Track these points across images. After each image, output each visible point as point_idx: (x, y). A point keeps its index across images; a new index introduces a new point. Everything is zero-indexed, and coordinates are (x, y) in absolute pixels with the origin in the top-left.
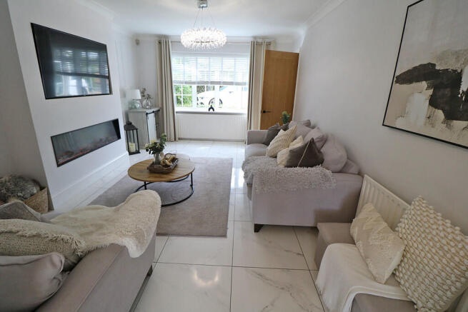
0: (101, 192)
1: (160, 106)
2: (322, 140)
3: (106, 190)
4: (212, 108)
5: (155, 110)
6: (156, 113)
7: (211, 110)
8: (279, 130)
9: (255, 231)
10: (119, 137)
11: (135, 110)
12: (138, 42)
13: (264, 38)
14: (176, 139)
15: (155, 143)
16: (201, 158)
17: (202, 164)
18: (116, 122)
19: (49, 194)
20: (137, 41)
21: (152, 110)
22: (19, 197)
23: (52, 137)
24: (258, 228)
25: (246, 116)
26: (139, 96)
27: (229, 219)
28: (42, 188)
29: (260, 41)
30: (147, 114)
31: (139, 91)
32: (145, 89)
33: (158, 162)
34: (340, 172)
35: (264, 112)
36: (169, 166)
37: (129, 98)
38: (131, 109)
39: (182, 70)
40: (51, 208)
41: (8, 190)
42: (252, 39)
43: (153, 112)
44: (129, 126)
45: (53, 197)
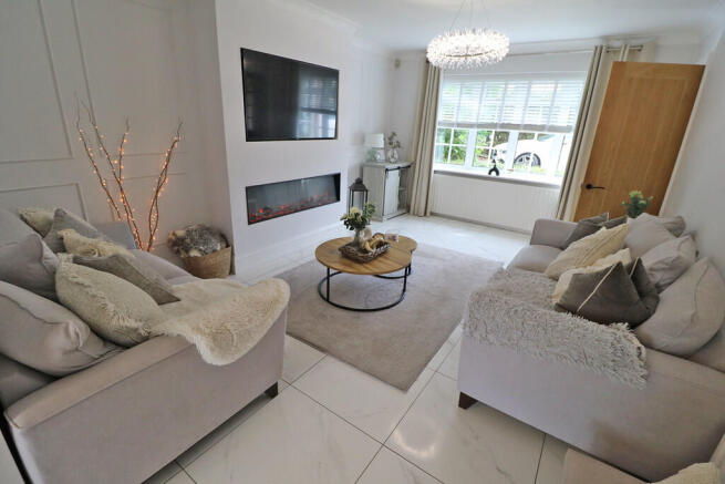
0: (290, 267)
1: (413, 160)
2: (671, 269)
3: (297, 265)
4: (495, 169)
5: (401, 165)
6: (404, 171)
7: (494, 174)
8: (600, 228)
9: (460, 405)
10: (338, 199)
11: (375, 164)
12: (397, 64)
13: (626, 37)
14: (428, 214)
15: (357, 215)
16: (448, 251)
17: (444, 260)
18: (337, 178)
19: (233, 254)
20: (396, 61)
21: (396, 166)
22: (200, 250)
23: (247, 188)
24: (466, 402)
25: (559, 191)
26: (381, 144)
27: (430, 365)
28: (228, 246)
29: (616, 44)
30: (387, 170)
31: (382, 136)
32: (394, 134)
33: (357, 243)
34: (687, 356)
35: (589, 187)
36: (367, 252)
37: (369, 145)
38: (368, 161)
39: (456, 104)
40: (232, 272)
41: (192, 240)
42: (598, 43)
43: (399, 168)
44: (358, 186)
45: (236, 259)
